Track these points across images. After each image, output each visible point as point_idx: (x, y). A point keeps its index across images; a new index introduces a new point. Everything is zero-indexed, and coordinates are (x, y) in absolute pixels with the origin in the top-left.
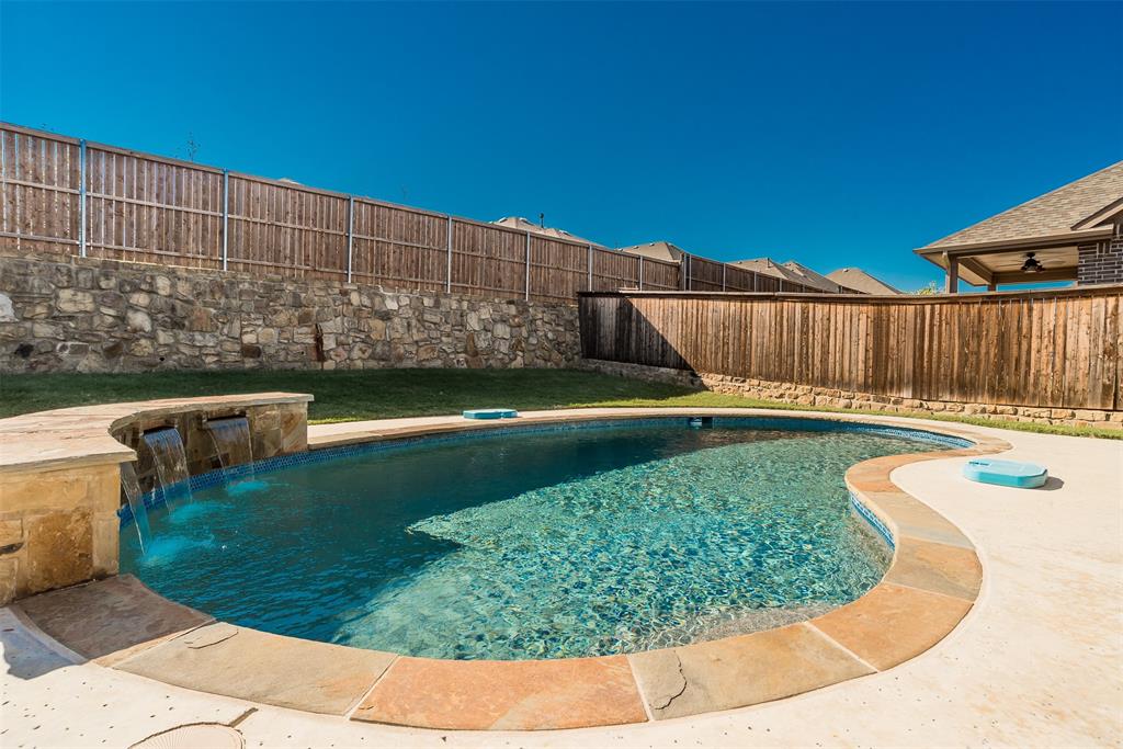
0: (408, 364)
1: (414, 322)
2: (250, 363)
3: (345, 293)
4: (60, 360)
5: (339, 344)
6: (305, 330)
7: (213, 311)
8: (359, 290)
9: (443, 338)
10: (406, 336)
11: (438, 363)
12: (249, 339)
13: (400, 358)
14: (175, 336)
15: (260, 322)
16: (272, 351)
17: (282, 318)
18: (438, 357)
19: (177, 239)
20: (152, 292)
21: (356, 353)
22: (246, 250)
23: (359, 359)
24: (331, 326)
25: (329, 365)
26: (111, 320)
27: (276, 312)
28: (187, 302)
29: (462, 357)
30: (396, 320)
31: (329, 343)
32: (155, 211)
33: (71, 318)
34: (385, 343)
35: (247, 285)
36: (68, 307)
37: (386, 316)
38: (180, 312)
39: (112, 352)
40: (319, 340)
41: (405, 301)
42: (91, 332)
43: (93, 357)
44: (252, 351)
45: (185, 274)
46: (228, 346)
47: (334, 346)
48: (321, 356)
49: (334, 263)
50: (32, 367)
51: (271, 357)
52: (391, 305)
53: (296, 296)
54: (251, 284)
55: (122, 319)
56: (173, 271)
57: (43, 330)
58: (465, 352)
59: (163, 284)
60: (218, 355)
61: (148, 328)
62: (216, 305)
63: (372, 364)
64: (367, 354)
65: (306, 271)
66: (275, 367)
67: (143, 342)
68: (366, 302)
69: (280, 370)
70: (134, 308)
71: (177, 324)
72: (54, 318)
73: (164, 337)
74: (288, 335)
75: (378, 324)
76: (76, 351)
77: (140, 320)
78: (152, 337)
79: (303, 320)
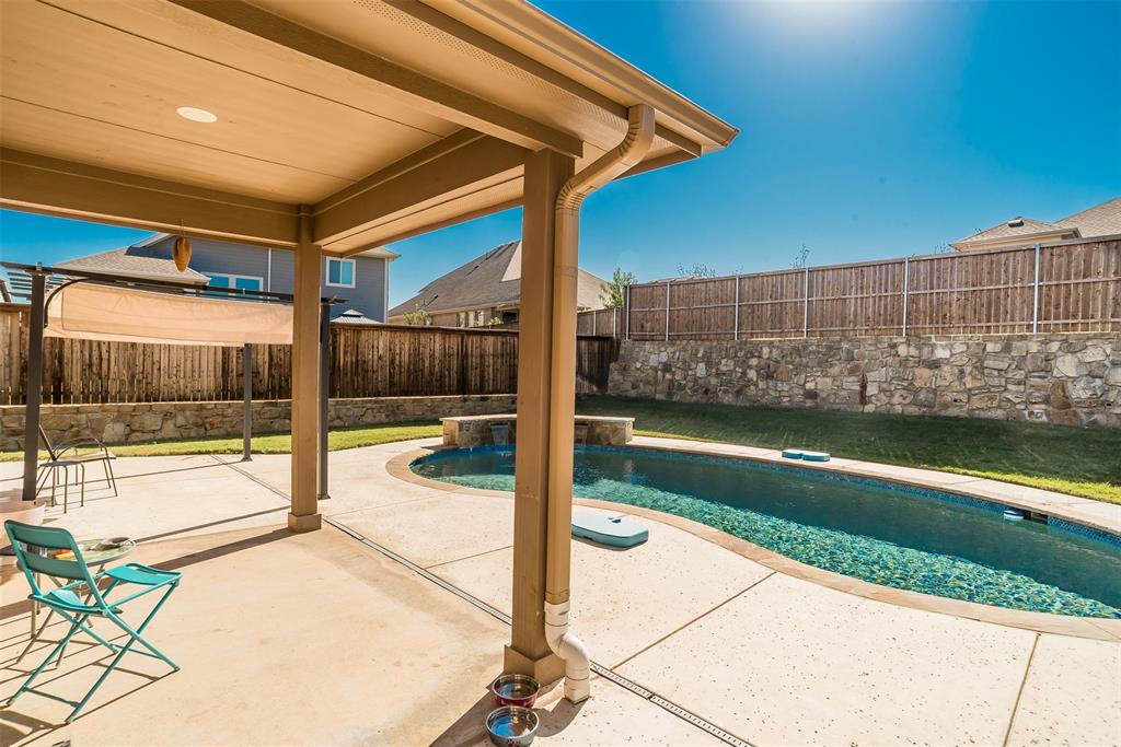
0: (953, 412)
1: (968, 369)
2: (809, 403)
3: (894, 346)
4: (718, 396)
5: (882, 390)
6: (852, 379)
7: (791, 367)
8: (908, 343)
9: (1010, 387)
10: (957, 383)
11: (999, 414)
12: (810, 386)
13: (946, 406)
14: (767, 383)
15: (819, 374)
16: (824, 395)
17: (835, 370)
18: (999, 407)
19: (780, 321)
20: (760, 357)
21: (896, 399)
22: (821, 322)
23: (899, 404)
24: (876, 376)
25: (869, 408)
26: (739, 374)
27: (832, 366)
28: (777, 362)
29: (1038, 409)
30: (946, 368)
31: (872, 390)
33: (724, 374)
34: (929, 390)
35: (814, 348)
36: (723, 368)
37: (935, 365)
38: (772, 369)
39: (739, 393)
40: (864, 387)
41: (959, 348)
42: (730, 382)
43: (730, 395)
44: (812, 395)
45: (778, 344)
46: (796, 391)
47: (876, 392)
48: (863, 398)
49: (892, 321)
50: (708, 400)
51: (823, 399)
52: (941, 353)
53: (850, 352)
54: (818, 346)
55: (744, 374)
56: (772, 342)
57: (714, 381)
58: (1046, 401)
59: (766, 351)
60: (790, 396)
61: (755, 379)
62: (792, 363)
63: (913, 410)
64: (908, 401)
65: (867, 330)
66: (826, 408)
67: (752, 387)
68: (913, 351)
69: (829, 409)
70: (750, 367)
71: (769, 376)
72: (718, 375)
73: (762, 385)
74: (838, 383)
75: (924, 372)
76: (726, 392)
77: (752, 374)
78: (756, 385)
79: (852, 372)
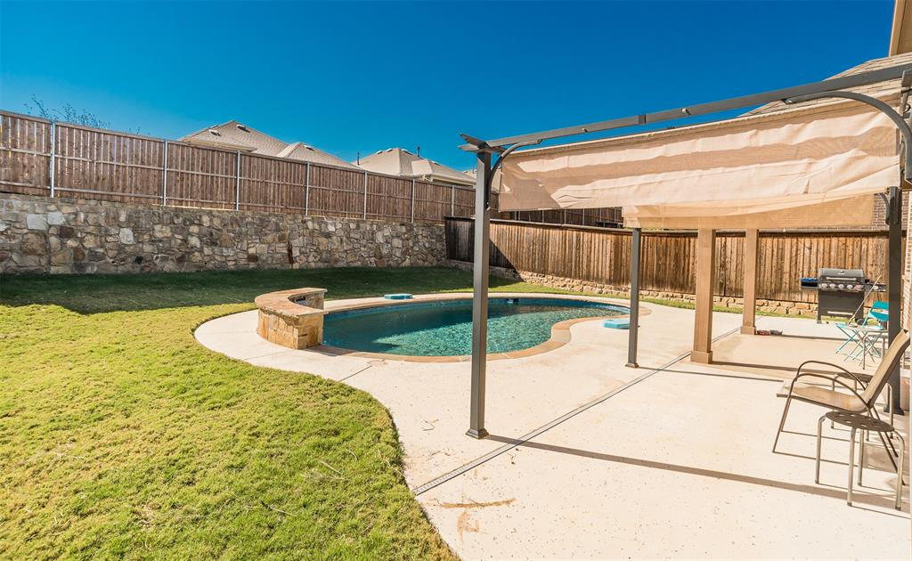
0: (341, 264)
1: (344, 239)
2: (252, 265)
3: (304, 222)
4: (155, 265)
5: (301, 253)
6: (282, 245)
7: (233, 235)
8: (313, 220)
9: (362, 249)
10: (340, 247)
11: (359, 264)
12: (252, 251)
13: (337, 261)
14: (213, 250)
15: (258, 241)
16: (264, 258)
17: (269, 238)
18: (359, 260)
19: (211, 193)
20: (200, 225)
21: (311, 259)
22: (249, 198)
23: (313, 262)
24: (297, 242)
25: (296, 266)
26: (179, 241)
27: (266, 234)
28: (219, 230)
29: (373, 259)
30: (334, 238)
31: (296, 253)
32: (200, 177)
33: (160, 241)
34: (329, 252)
35: (250, 219)
36: (159, 235)
37: (328, 235)
38: (215, 236)
39: (180, 260)
40: (290, 251)
41: (339, 226)
42: (170, 249)
43: (171, 263)
44: (253, 258)
45: (217, 214)
46: (241, 255)
47: (298, 254)
48: (292, 260)
49: (297, 204)
50: (142, 269)
51: (264, 261)
52: (331, 228)
53: (277, 225)
54: (253, 218)
55: (185, 241)
56: (211, 212)
57: (148, 248)
58: (375, 257)
59: (205, 219)
60: (235, 260)
61: (198, 246)
62: (233, 232)
63: (321, 265)
64: (317, 259)
65: (282, 209)
66: (266, 268)
67: (196, 254)
68: (317, 227)
69: (269, 269)
70: (191, 234)
71: (214, 244)
72: (153, 242)
73: (207, 251)
74: (273, 248)
75: (323, 240)
76: (164, 259)
77: (194, 241)
78: (201, 251)
79: (281, 239)
